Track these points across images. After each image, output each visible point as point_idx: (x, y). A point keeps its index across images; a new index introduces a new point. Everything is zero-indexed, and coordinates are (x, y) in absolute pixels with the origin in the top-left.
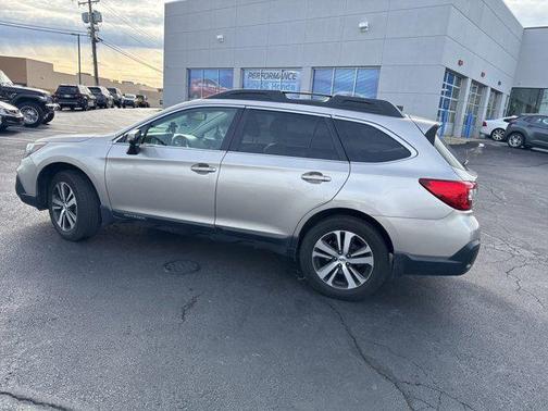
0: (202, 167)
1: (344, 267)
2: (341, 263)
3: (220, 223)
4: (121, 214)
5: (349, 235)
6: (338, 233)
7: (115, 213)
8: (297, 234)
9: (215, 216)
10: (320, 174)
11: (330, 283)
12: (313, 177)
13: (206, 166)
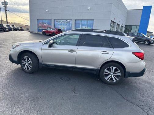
0: (72, 51)
1: (113, 76)
2: (112, 75)
3: (77, 66)
4: (46, 65)
5: (114, 68)
6: (111, 67)
7: (44, 64)
8: (99, 68)
9: (75, 64)
10: (106, 52)
11: (108, 81)
12: (104, 53)
13: (73, 50)
